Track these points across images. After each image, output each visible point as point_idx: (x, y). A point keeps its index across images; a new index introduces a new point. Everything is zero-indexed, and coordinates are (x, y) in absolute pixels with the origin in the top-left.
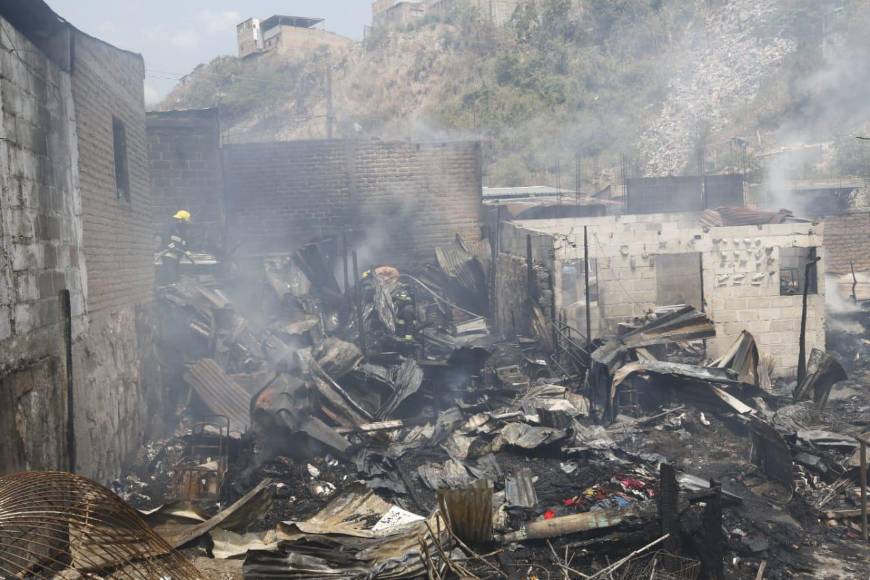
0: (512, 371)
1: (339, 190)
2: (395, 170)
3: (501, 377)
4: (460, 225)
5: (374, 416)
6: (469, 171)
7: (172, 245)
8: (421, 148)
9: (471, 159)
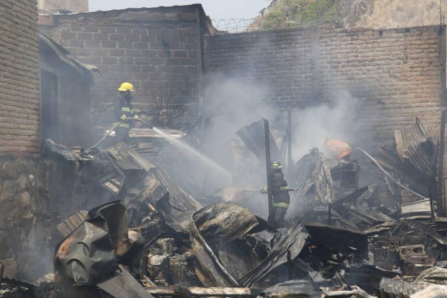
0: (416, 250)
1: (303, 76)
2: (358, 56)
3: (403, 256)
4: (421, 109)
5: (238, 281)
6: (431, 55)
7: (124, 117)
8: (384, 35)
9: (435, 44)
